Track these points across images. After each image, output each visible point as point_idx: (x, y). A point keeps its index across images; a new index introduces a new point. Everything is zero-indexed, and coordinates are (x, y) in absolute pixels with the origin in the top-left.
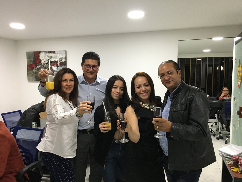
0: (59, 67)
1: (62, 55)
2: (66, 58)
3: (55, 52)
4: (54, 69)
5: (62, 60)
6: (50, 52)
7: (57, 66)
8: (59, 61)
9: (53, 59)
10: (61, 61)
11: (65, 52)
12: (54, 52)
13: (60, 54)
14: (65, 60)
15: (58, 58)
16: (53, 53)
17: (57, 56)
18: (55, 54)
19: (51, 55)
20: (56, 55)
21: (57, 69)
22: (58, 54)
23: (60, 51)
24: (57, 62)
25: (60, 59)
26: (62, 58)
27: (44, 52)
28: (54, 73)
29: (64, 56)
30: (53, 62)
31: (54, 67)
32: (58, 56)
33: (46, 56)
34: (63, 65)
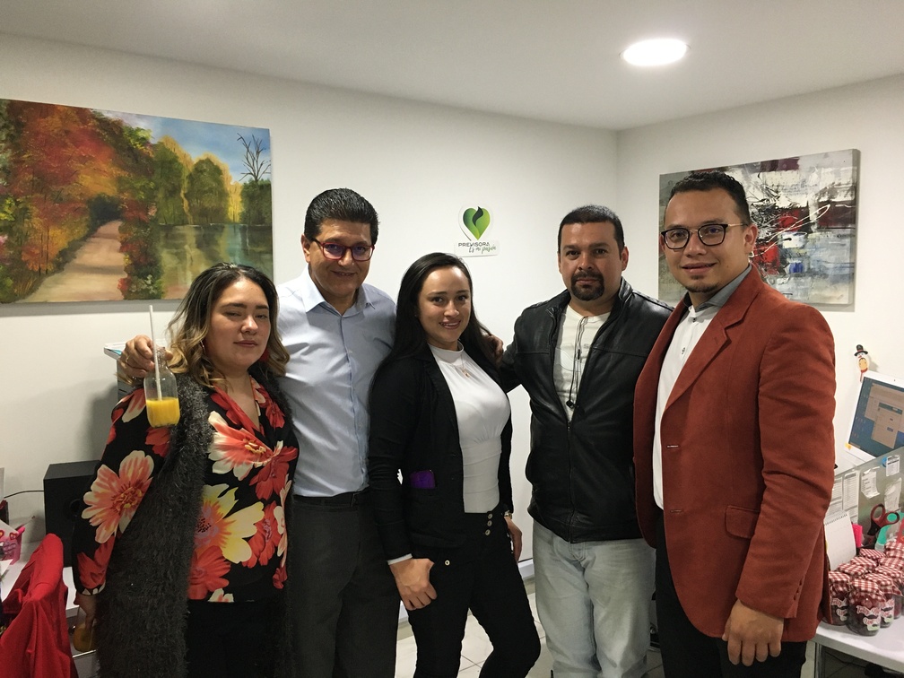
0: (815, 235)
1: (837, 174)
2: (855, 189)
3: (799, 163)
4: (786, 245)
5: (832, 197)
6: (773, 166)
7: (805, 229)
8: (815, 205)
9: (783, 198)
10: (829, 206)
11: (850, 158)
12: (791, 164)
13: (823, 171)
14: (849, 198)
15: (809, 191)
16: (786, 170)
17: (804, 181)
18: (795, 172)
19: (773, 178)
20: (804, 175)
21: (800, 245)
22: (811, 170)
23: (826, 155)
24: (803, 212)
25: (822, 193)
26: (832, 191)
27: (740, 166)
28: (787, 264)
29: (846, 179)
30: (783, 210)
31: (784, 238)
32: (813, 178)
33: (752, 187)
34: (837, 222)
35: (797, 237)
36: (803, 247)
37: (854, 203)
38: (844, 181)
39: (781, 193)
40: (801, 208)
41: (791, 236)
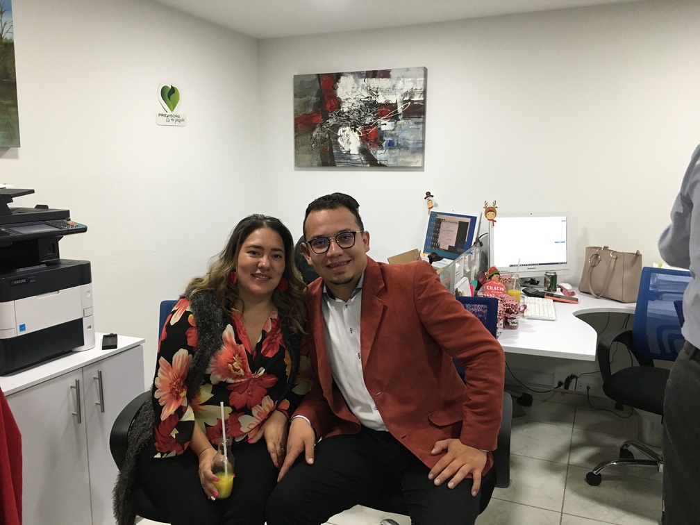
0: (401, 122)
1: (415, 82)
2: (424, 93)
3: (391, 73)
4: (383, 128)
5: (411, 97)
6: (374, 74)
7: (395, 118)
8: (401, 102)
9: (380, 96)
10: (409, 103)
11: (422, 72)
12: (386, 74)
13: (406, 80)
14: (422, 99)
15: (397, 93)
16: (383, 77)
17: (394, 86)
18: (388, 80)
19: (374, 83)
20: (394, 82)
21: (392, 128)
22: (399, 78)
23: (408, 70)
24: (394, 106)
25: (406, 94)
26: (411, 93)
27: (352, 73)
28: (384, 141)
29: (420, 86)
30: (381, 105)
31: (382, 123)
32: (400, 84)
33: (360, 89)
34: (414, 114)
35: (390, 123)
36: (394, 130)
37: (424, 102)
38: (419, 88)
39: (380, 93)
40: (392, 104)
41: (386, 122)
